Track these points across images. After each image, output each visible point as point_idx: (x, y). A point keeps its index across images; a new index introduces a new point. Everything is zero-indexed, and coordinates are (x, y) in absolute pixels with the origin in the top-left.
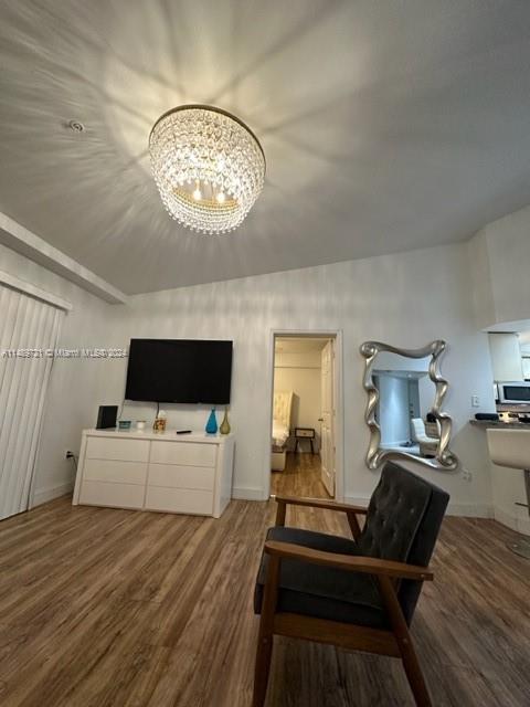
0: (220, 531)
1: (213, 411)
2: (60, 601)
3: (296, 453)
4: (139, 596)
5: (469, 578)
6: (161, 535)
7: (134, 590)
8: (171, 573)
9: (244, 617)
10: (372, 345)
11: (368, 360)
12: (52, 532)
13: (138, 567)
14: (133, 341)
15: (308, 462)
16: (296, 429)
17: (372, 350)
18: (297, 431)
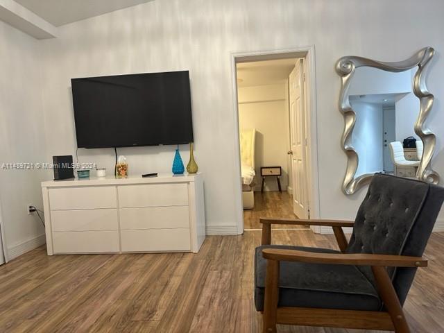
0: (201, 263)
1: (177, 151)
2: (66, 326)
3: (262, 191)
4: (139, 317)
6: (144, 271)
7: (132, 314)
8: (163, 299)
9: (240, 325)
10: (349, 60)
11: (345, 79)
12: (37, 278)
13: (130, 296)
14: (73, 81)
15: (277, 199)
16: (262, 168)
17: (350, 66)
18: (263, 170)
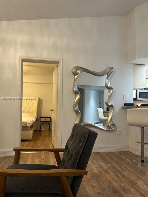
5: (114, 176)
10: (78, 68)
11: (76, 77)
16: (40, 118)
17: (78, 71)
18: (41, 118)
